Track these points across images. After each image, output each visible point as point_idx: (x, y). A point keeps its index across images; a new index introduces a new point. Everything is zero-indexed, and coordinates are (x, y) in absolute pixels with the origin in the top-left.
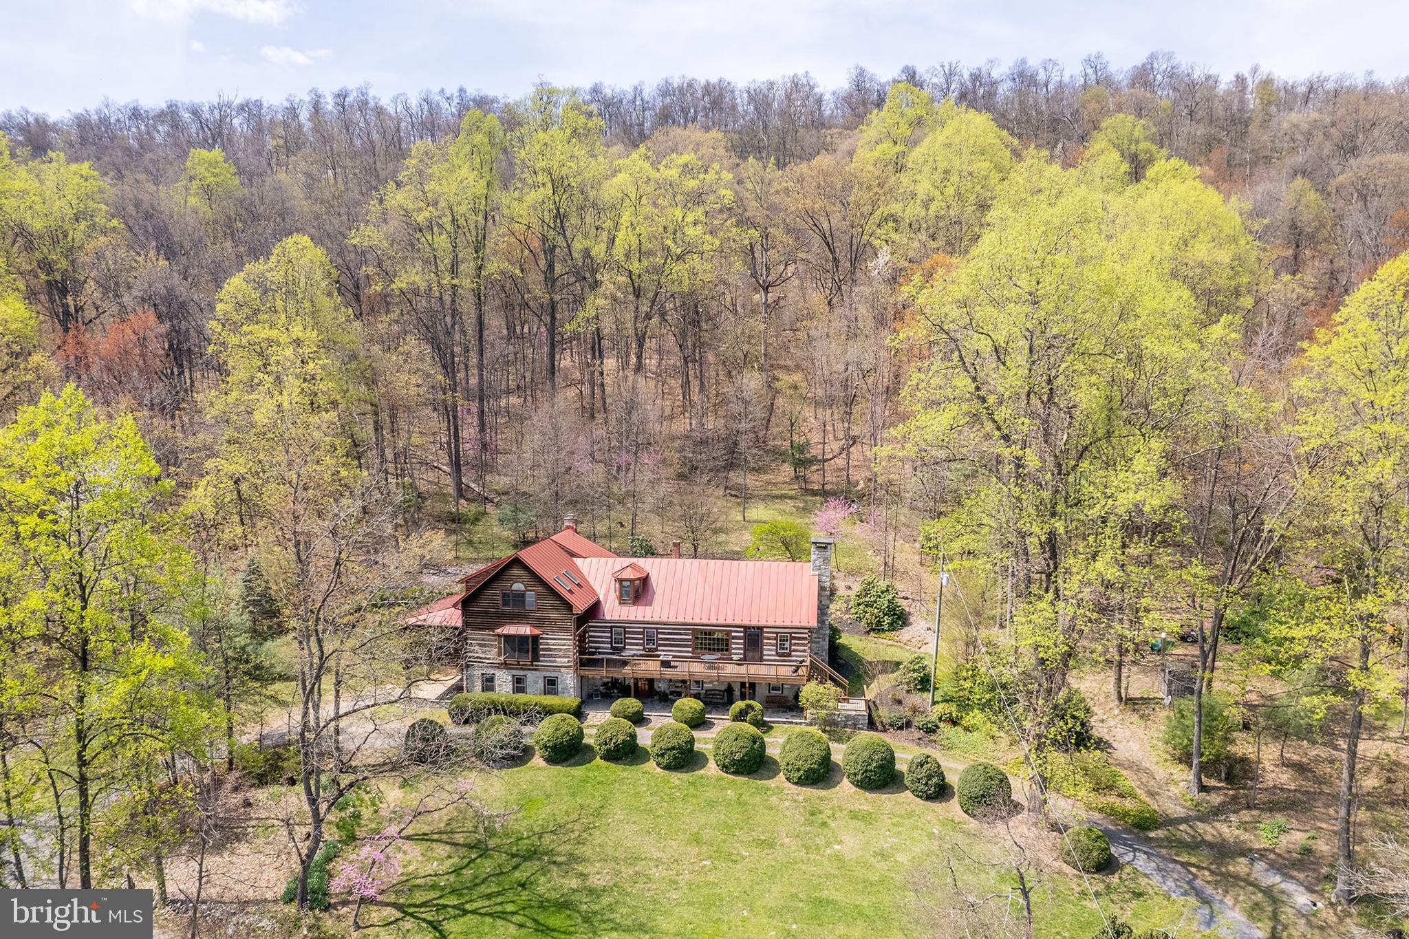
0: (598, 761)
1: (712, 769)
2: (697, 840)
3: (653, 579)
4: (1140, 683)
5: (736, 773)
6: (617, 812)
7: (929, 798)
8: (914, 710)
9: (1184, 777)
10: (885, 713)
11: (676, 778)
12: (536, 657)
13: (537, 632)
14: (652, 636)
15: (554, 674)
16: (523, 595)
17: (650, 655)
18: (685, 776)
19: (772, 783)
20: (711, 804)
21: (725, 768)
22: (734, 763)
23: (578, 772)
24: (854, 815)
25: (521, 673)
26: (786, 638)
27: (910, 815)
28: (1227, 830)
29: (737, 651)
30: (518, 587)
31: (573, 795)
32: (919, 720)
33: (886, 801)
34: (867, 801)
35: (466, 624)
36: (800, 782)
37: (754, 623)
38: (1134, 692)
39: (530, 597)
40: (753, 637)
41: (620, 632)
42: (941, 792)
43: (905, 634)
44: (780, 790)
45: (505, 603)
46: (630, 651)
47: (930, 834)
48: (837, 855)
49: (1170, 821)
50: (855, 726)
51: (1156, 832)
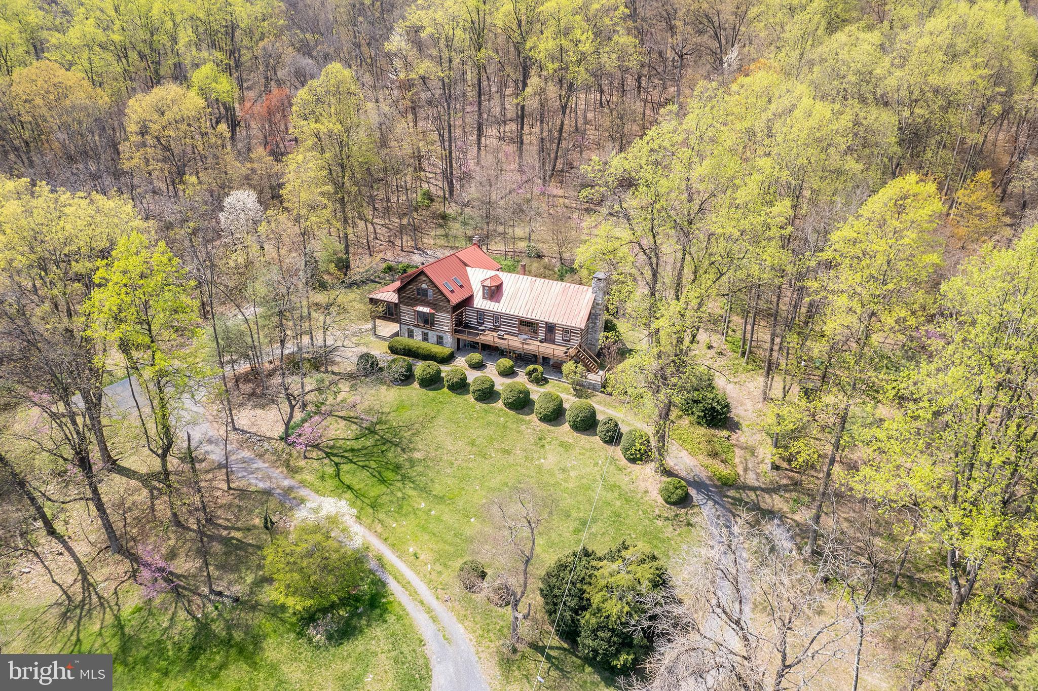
0: (445, 389)
2: (473, 444)
3: (504, 286)
5: (510, 408)
6: (440, 421)
7: (605, 442)
11: (479, 406)
12: (432, 324)
13: (433, 311)
14: (497, 318)
15: (441, 334)
16: (427, 291)
17: (496, 329)
18: (484, 406)
20: (489, 424)
21: (506, 404)
22: (511, 403)
25: (426, 331)
26: (567, 331)
27: (592, 450)
29: (542, 334)
30: (424, 286)
31: (424, 407)
33: (584, 440)
34: (572, 437)
35: (400, 302)
36: (542, 420)
37: (551, 321)
39: (430, 292)
40: (551, 328)
41: (481, 314)
42: (614, 440)
45: (418, 294)
46: (486, 325)
47: (596, 464)
48: (540, 467)
49: (746, 487)
50: (594, 389)
51: (732, 493)
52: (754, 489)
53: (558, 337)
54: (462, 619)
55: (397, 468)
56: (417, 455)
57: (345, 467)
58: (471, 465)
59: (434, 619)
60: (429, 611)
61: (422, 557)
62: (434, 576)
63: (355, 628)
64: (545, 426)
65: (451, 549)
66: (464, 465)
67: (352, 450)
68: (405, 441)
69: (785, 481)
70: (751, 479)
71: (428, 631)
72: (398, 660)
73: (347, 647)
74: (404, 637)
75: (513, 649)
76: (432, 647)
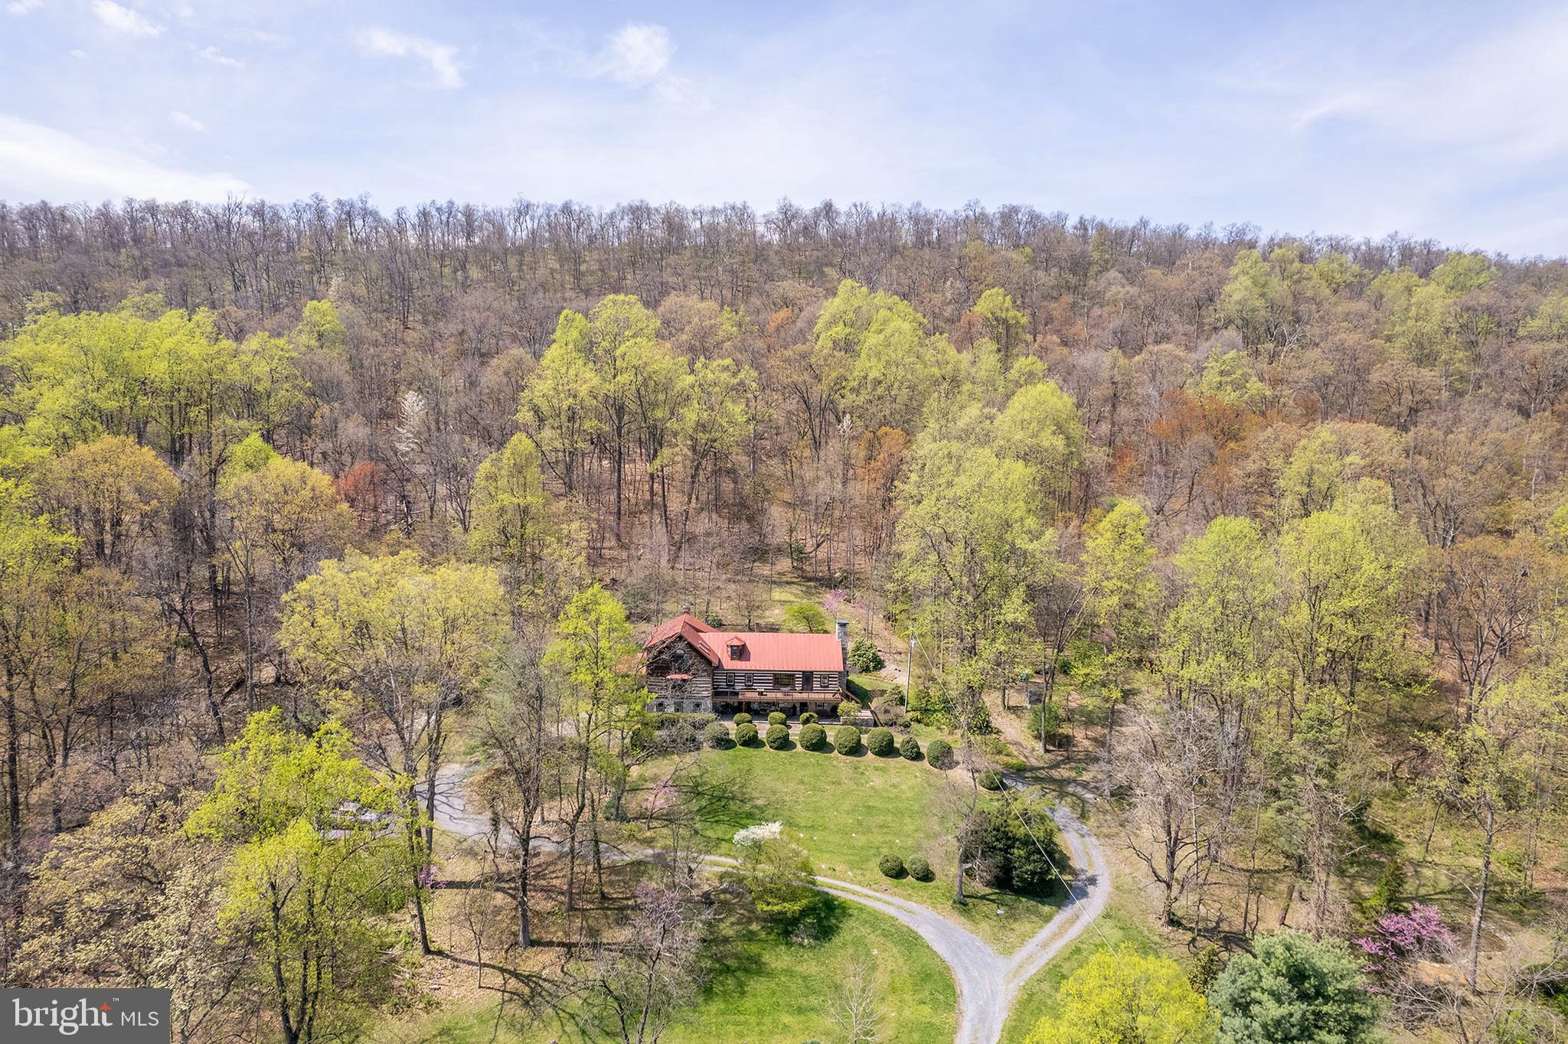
0: (738, 747)
1: (800, 749)
2: (802, 782)
3: (749, 645)
4: (1016, 698)
5: (813, 750)
6: (758, 771)
7: (913, 759)
8: (897, 716)
9: (1039, 746)
10: (882, 718)
11: (782, 753)
12: (689, 692)
13: (690, 677)
14: (750, 678)
15: (698, 701)
16: (684, 655)
17: (749, 688)
18: (787, 753)
19: (832, 755)
20: (804, 765)
21: (807, 748)
22: (812, 744)
24: (876, 769)
25: (680, 700)
26: (826, 676)
27: (904, 767)
29: (798, 686)
30: (681, 652)
31: (732, 764)
32: (901, 721)
33: (892, 762)
34: (881, 762)
35: (650, 674)
36: (847, 754)
37: (808, 669)
38: (1012, 703)
39: (688, 658)
40: (808, 677)
41: (731, 676)
42: (918, 756)
43: (883, 673)
44: (836, 757)
45: (672, 662)
46: (738, 687)
47: (916, 777)
48: (872, 788)
49: (1033, 769)
50: (867, 725)
51: (1028, 774)
52: (1041, 768)
53: (816, 685)
54: (909, 897)
56: (760, 802)
57: (699, 826)
58: (814, 799)
59: (889, 903)
60: (879, 900)
61: (837, 869)
62: (860, 878)
63: (830, 927)
64: (850, 758)
65: (858, 858)
66: (809, 800)
67: (692, 812)
68: (739, 795)
69: (1058, 758)
70: (1034, 762)
71: (891, 911)
72: (886, 934)
73: (837, 940)
74: (875, 920)
75: (963, 903)
76: (904, 919)
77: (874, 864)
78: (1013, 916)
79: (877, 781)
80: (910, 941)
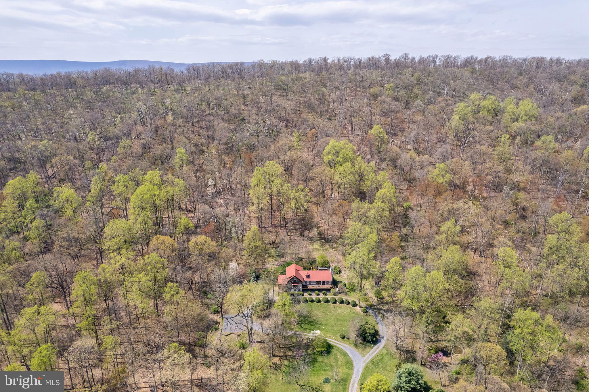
0: (309, 302)
1: (322, 302)
2: (323, 312)
3: (310, 274)
5: (325, 303)
6: (313, 309)
8: (344, 290)
9: (376, 299)
10: (341, 291)
11: (318, 304)
13: (297, 284)
14: (310, 282)
15: (299, 289)
17: (310, 284)
18: (320, 304)
20: (324, 307)
22: (325, 301)
23: (307, 304)
24: (339, 307)
25: (295, 289)
26: (328, 282)
27: (345, 307)
28: (380, 307)
29: (322, 283)
30: (295, 279)
31: (308, 307)
32: (345, 292)
33: (343, 305)
34: (341, 305)
35: (288, 284)
36: (333, 303)
37: (324, 280)
39: (298, 281)
40: (324, 282)
41: (306, 282)
42: (348, 303)
43: (341, 274)
44: (330, 304)
46: (308, 285)
47: (348, 309)
48: (338, 313)
49: (374, 306)
52: (376, 305)
53: (326, 283)
54: (345, 343)
55: (312, 322)
56: (314, 318)
57: (302, 325)
58: (326, 317)
59: (341, 345)
60: (339, 344)
61: (331, 337)
62: (335, 339)
63: (330, 351)
64: (334, 305)
65: (335, 333)
67: (300, 321)
68: (310, 316)
69: (380, 302)
71: (341, 347)
72: (341, 353)
73: (331, 354)
74: (338, 349)
75: (356, 345)
76: (344, 349)
77: (338, 335)
78: (365, 348)
79: (339, 311)
80: (345, 355)
